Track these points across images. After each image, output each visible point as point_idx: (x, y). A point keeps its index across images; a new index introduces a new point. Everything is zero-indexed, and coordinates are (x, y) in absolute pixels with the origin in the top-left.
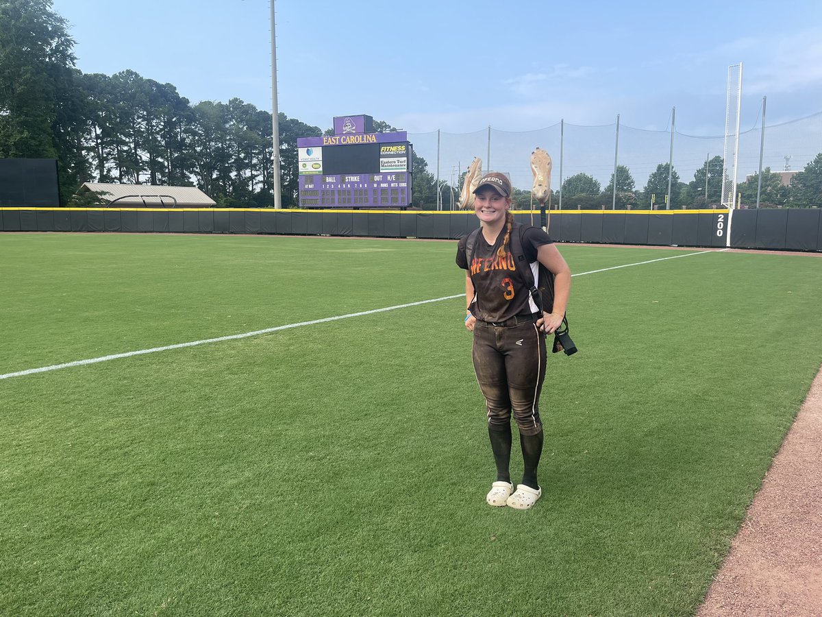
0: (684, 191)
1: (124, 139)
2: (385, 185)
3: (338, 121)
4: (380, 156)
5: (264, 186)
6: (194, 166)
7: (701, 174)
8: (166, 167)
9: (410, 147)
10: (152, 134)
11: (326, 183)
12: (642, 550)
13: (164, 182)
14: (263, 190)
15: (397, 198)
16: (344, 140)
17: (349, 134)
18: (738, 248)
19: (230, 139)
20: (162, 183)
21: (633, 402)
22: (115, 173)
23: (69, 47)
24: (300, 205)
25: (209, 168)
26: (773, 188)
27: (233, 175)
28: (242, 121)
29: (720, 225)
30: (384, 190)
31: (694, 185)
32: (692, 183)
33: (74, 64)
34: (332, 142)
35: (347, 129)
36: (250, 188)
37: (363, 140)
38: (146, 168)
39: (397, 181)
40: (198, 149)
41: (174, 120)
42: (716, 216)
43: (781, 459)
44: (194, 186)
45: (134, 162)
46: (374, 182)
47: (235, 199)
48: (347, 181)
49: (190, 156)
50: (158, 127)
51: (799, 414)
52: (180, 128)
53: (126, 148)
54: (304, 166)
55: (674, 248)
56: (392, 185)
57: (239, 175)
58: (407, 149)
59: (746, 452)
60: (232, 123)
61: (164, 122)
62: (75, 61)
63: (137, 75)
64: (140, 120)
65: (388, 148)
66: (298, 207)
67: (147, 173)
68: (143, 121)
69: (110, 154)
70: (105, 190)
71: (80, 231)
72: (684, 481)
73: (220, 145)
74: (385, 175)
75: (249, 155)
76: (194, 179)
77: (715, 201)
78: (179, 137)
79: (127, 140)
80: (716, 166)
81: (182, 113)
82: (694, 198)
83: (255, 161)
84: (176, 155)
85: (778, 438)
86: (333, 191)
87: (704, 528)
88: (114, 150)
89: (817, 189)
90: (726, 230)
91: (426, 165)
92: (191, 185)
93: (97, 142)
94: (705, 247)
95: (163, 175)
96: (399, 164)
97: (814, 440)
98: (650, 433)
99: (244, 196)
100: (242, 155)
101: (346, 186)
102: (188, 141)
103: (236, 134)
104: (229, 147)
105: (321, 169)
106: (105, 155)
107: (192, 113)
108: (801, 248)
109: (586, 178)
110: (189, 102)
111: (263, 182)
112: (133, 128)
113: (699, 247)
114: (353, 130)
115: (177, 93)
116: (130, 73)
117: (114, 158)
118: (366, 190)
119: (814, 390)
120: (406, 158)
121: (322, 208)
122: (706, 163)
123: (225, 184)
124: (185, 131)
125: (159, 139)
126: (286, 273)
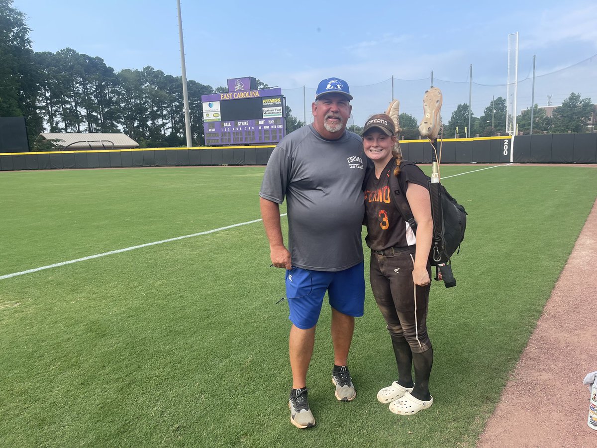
0: (477, 123)
1: (67, 99)
2: (267, 127)
3: (231, 82)
4: (262, 107)
5: (173, 131)
6: (121, 118)
7: (489, 110)
8: (99, 119)
9: (284, 99)
10: (87, 95)
11: (224, 128)
12: (489, 326)
13: (98, 130)
14: (172, 133)
15: (276, 137)
16: (236, 96)
17: (239, 91)
18: (519, 163)
19: (146, 97)
20: (97, 131)
21: (469, 258)
22: (62, 125)
23: (26, 33)
24: (206, 144)
25: (131, 119)
26: (540, 119)
27: (149, 123)
28: (153, 83)
29: (506, 147)
30: (266, 131)
31: (484, 119)
32: (482, 117)
33: (30, 46)
34: (227, 97)
35: (238, 87)
36: (163, 133)
37: (249, 95)
38: (85, 120)
39: (276, 124)
40: (122, 105)
41: (103, 84)
42: (502, 141)
43: (559, 284)
44: (121, 133)
45: (75, 116)
46: (259, 125)
47: (152, 141)
48: (239, 125)
49: (117, 110)
50: (91, 89)
51: (568, 260)
52: (108, 90)
53: (68, 106)
54: (208, 115)
55: (474, 164)
56: (272, 127)
57: (153, 123)
58: (282, 101)
59: (540, 280)
60: (146, 85)
61: (96, 86)
62: (31, 44)
63: (74, 52)
64: (78, 85)
65: (268, 100)
66: (204, 146)
67: (85, 124)
68: (80, 85)
69: (57, 111)
70: (59, 138)
71: (45, 169)
72: (506, 295)
73: (138, 101)
74: (267, 120)
75: (160, 109)
76: (120, 127)
77: (499, 130)
78: (108, 97)
79: (69, 100)
80: (499, 104)
81: (109, 79)
82: (484, 128)
83: (165, 112)
84: (106, 110)
85: (557, 272)
86: (229, 133)
87: (521, 316)
88: (59, 108)
89: (571, 118)
90: (509, 150)
91: (290, 111)
92: (119, 132)
93: (47, 102)
94: (496, 163)
95: (97, 125)
96: (277, 111)
97: (578, 273)
98: (483, 273)
99: (159, 139)
100: (155, 109)
101: (239, 129)
102: (114, 99)
103: (150, 93)
104: (145, 103)
105: (220, 117)
106: (53, 112)
107: (117, 78)
108: (562, 161)
109: (407, 116)
110: (113, 70)
111: (172, 128)
112: (73, 91)
113: (492, 163)
114: (242, 88)
115: (104, 64)
116: (68, 50)
117: (61, 114)
118: (253, 132)
119: (576, 247)
120: (281, 107)
121: (222, 146)
122: (492, 102)
123: (144, 130)
124: (112, 92)
125: (93, 98)
126: (213, 192)
